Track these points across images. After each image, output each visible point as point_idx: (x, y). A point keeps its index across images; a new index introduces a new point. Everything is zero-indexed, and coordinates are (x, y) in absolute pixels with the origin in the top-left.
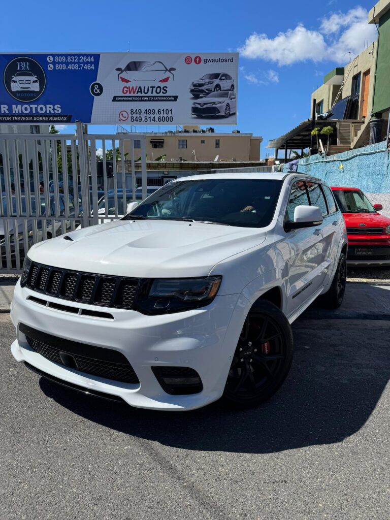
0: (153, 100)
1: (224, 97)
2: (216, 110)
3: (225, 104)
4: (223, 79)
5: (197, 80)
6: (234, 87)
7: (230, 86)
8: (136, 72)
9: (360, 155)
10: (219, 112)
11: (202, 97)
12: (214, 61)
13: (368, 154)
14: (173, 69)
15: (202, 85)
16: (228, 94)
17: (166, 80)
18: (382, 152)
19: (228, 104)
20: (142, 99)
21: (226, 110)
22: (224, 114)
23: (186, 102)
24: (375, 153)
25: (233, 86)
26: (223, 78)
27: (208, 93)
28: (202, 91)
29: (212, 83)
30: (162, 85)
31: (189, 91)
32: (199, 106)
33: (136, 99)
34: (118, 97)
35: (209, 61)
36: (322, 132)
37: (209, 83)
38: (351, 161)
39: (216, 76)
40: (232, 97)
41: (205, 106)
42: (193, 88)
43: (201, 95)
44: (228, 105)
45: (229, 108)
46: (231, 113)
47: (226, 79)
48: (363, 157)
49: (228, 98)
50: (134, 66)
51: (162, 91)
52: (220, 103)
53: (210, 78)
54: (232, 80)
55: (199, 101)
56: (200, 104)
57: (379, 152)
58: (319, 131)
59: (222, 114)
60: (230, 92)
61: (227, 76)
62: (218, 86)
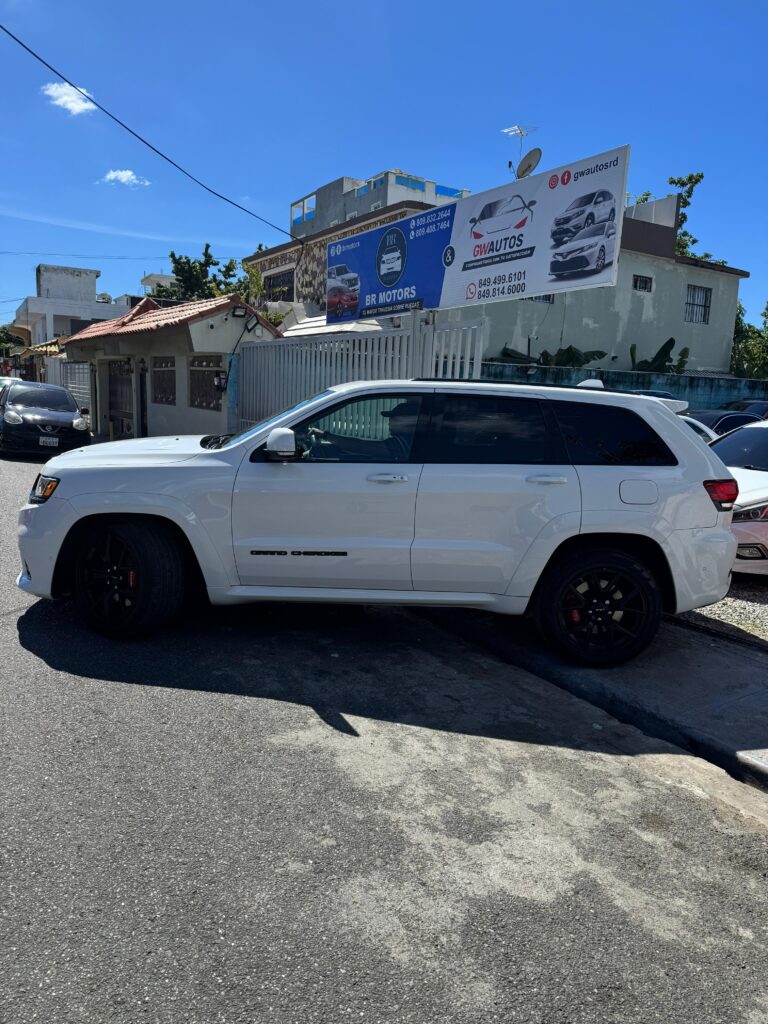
0: (506, 260)
1: (598, 234)
2: (584, 261)
3: (597, 248)
4: (600, 202)
5: (561, 214)
6: (614, 213)
7: (610, 211)
8: (491, 219)
10: (588, 264)
11: (566, 242)
12: (589, 171)
14: (533, 203)
15: (567, 220)
16: (604, 227)
17: (522, 224)
19: (603, 246)
20: (492, 261)
21: (599, 258)
22: (594, 267)
23: (545, 254)
25: (613, 211)
26: (600, 199)
27: (572, 234)
28: (568, 231)
29: (583, 212)
30: (516, 233)
31: (550, 234)
32: (560, 259)
33: (486, 262)
34: (468, 263)
35: (582, 174)
37: (578, 215)
39: (589, 199)
40: (611, 231)
41: (568, 258)
42: (555, 228)
43: (566, 239)
44: (602, 250)
45: (604, 255)
46: (606, 262)
47: (604, 200)
49: (603, 236)
50: (489, 211)
51: (517, 242)
52: (591, 247)
53: (580, 206)
54: (612, 201)
55: (563, 249)
56: (561, 255)
59: (592, 266)
60: (607, 223)
61: (605, 195)
62: (591, 215)
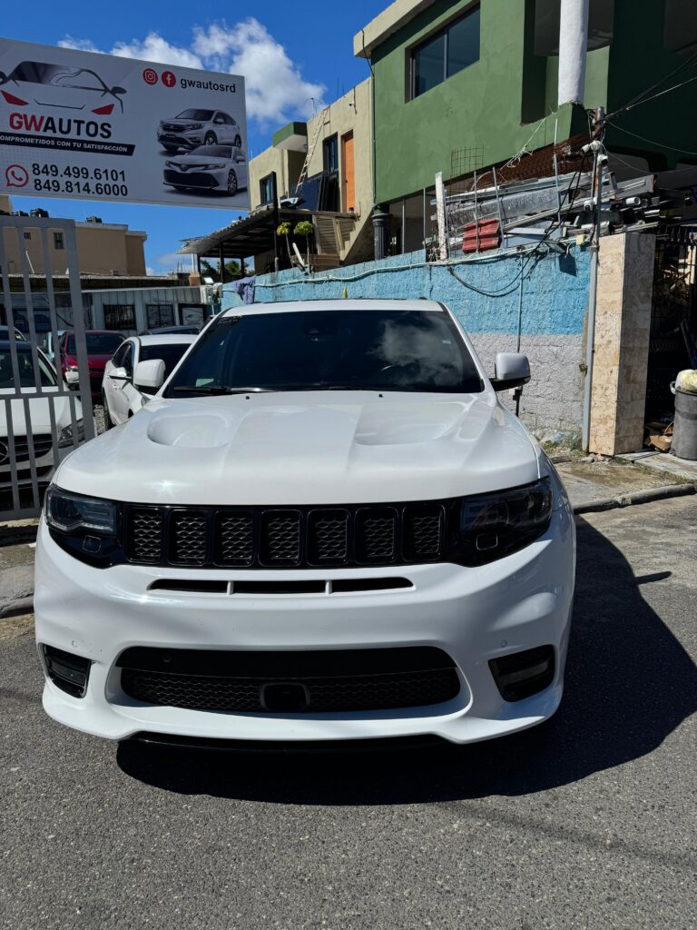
0: (82, 149)
1: (224, 156)
2: (212, 180)
3: (226, 170)
4: (221, 123)
5: (170, 118)
6: (240, 139)
7: (234, 136)
8: (39, 85)
9: (378, 272)
10: (217, 184)
11: (182, 153)
12: (200, 85)
13: (393, 271)
14: (122, 91)
15: (180, 129)
16: (230, 151)
17: (107, 110)
18: (419, 267)
19: (232, 170)
20: (56, 144)
21: (229, 181)
22: (226, 189)
23: (151, 161)
24: (408, 268)
25: (238, 137)
26: (219, 120)
27: (193, 145)
28: (182, 141)
29: (200, 127)
30: (100, 119)
31: (157, 138)
32: (178, 170)
33: (43, 142)
35: (191, 84)
36: (295, 231)
37: (195, 127)
38: (362, 281)
39: (206, 115)
40: (239, 157)
41: (189, 171)
42: (163, 132)
43: (180, 149)
44: (232, 172)
45: (235, 179)
46: (239, 187)
47: (226, 123)
48: (384, 275)
49: (231, 160)
50: (32, 72)
51: (100, 131)
52: (217, 167)
53: (195, 118)
54: (236, 127)
55: (177, 159)
56: (179, 165)
57: (413, 267)
58: (291, 228)
59: (223, 188)
60: (234, 148)
61: (226, 119)
62: (211, 134)
